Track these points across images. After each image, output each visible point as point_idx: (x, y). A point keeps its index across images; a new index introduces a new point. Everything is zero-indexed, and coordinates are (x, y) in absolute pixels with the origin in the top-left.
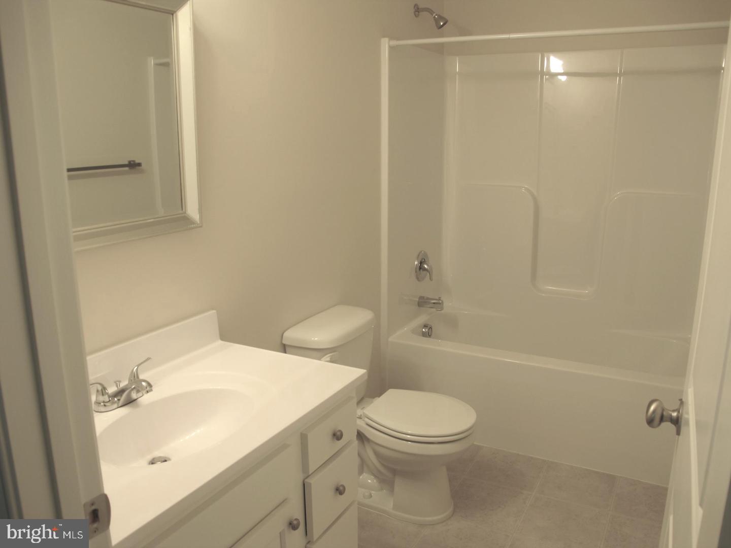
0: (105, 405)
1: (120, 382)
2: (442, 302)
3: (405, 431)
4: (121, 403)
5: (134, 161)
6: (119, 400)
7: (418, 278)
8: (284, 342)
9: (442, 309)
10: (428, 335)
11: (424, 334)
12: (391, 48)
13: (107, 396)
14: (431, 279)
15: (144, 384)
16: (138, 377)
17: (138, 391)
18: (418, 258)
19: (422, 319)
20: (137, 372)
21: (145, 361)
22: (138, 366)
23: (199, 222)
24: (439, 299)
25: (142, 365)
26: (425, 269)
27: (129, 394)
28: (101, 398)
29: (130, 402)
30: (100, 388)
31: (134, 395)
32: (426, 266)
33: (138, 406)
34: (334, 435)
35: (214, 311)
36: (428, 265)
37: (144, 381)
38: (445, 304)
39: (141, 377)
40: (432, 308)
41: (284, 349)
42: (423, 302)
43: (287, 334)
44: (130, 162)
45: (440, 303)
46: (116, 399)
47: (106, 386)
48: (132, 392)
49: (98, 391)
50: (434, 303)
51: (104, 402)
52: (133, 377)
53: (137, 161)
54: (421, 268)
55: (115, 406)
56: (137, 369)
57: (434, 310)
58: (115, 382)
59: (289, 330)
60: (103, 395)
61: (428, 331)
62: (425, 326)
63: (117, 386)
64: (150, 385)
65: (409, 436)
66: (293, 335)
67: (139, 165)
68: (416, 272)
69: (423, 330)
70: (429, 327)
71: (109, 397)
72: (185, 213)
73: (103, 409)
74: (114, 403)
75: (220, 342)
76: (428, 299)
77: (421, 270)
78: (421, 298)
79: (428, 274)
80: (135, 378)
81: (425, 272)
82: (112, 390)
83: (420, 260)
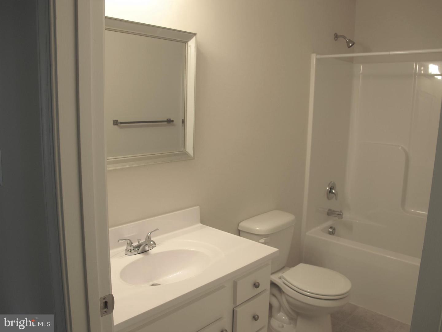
0: (131, 252)
1: (140, 240)
2: (343, 214)
3: (306, 290)
4: (139, 251)
5: (170, 119)
6: (138, 250)
7: (328, 198)
8: (239, 229)
9: (342, 218)
10: (332, 233)
11: (330, 233)
12: (318, 60)
13: (132, 247)
14: (336, 199)
15: (152, 242)
16: (150, 238)
17: (149, 247)
18: (329, 186)
19: (329, 223)
20: (150, 236)
21: (155, 231)
22: (151, 232)
23: (193, 156)
24: (341, 212)
25: (153, 232)
26: (333, 193)
27: (144, 247)
28: (129, 248)
29: (144, 252)
30: (129, 242)
31: (147, 248)
32: (334, 191)
33: (148, 254)
34: (255, 285)
35: (199, 207)
36: (335, 191)
37: (152, 241)
38: (344, 216)
39: (152, 239)
40: (336, 217)
41: (239, 233)
42: (330, 213)
43: (241, 224)
44: (168, 119)
45: (340, 214)
46: (137, 249)
47: (132, 241)
48: (146, 246)
49: (128, 243)
50: (338, 214)
51: (130, 250)
52: (148, 238)
53: (172, 119)
54: (330, 192)
55: (136, 253)
56: (150, 234)
57: (337, 218)
58: (138, 240)
59: (243, 222)
60: (130, 246)
61: (332, 231)
62: (331, 228)
63: (139, 243)
64: (154, 243)
65: (308, 293)
66: (245, 225)
67: (173, 121)
68: (327, 194)
69: (330, 230)
70: (333, 228)
71: (133, 247)
72: (186, 151)
73: (129, 254)
74: (136, 251)
75: (200, 224)
76: (334, 211)
77: (331, 193)
78: (330, 210)
79: (335, 196)
80: (149, 239)
81: (333, 195)
82: (135, 244)
83: (330, 186)
